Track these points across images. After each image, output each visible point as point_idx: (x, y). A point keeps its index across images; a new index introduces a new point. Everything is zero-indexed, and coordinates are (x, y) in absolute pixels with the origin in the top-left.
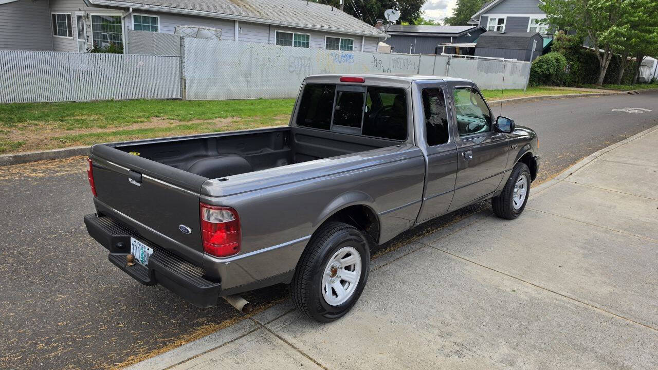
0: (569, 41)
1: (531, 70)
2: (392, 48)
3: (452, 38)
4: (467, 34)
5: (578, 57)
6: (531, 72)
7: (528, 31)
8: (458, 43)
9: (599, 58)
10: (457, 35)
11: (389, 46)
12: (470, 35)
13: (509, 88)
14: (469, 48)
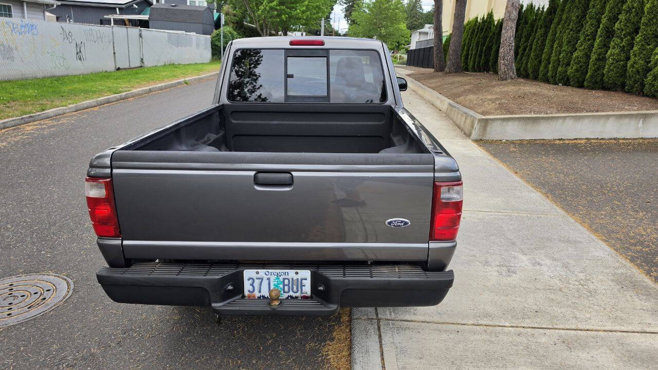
0: (235, 15)
1: (212, 44)
2: (58, 19)
3: (117, 9)
4: (133, 6)
5: (244, 31)
6: (212, 45)
7: (188, 4)
8: (126, 14)
9: (260, 32)
10: (124, 6)
11: (54, 16)
12: (137, 7)
13: (198, 62)
14: (138, 20)
